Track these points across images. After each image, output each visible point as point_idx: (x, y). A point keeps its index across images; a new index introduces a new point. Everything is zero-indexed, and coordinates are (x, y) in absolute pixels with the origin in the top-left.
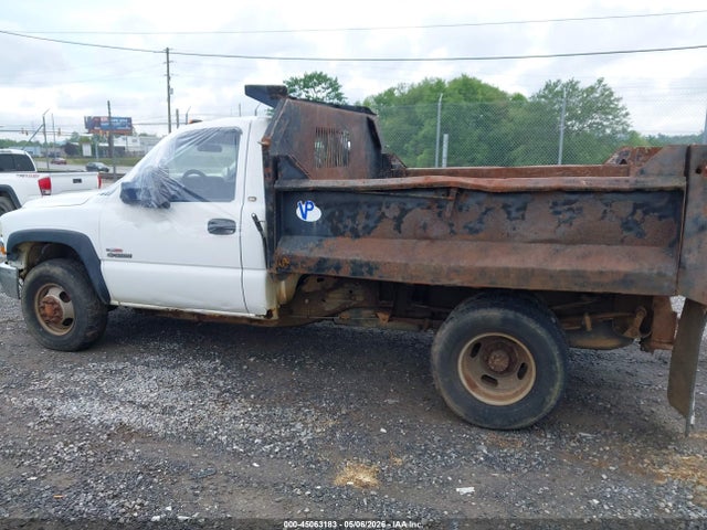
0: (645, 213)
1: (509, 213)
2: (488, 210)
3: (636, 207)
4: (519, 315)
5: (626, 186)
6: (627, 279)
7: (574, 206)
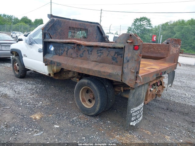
0: (118, 55)
1: (89, 52)
2: (84, 51)
3: (116, 53)
4: (91, 82)
5: (111, 46)
6: (110, 75)
7: (102, 51)
